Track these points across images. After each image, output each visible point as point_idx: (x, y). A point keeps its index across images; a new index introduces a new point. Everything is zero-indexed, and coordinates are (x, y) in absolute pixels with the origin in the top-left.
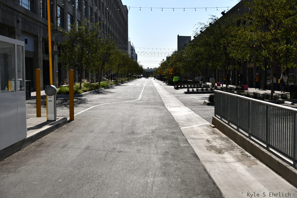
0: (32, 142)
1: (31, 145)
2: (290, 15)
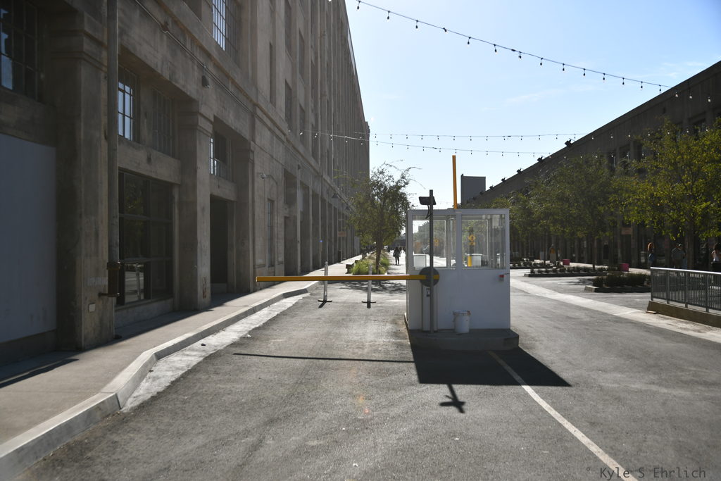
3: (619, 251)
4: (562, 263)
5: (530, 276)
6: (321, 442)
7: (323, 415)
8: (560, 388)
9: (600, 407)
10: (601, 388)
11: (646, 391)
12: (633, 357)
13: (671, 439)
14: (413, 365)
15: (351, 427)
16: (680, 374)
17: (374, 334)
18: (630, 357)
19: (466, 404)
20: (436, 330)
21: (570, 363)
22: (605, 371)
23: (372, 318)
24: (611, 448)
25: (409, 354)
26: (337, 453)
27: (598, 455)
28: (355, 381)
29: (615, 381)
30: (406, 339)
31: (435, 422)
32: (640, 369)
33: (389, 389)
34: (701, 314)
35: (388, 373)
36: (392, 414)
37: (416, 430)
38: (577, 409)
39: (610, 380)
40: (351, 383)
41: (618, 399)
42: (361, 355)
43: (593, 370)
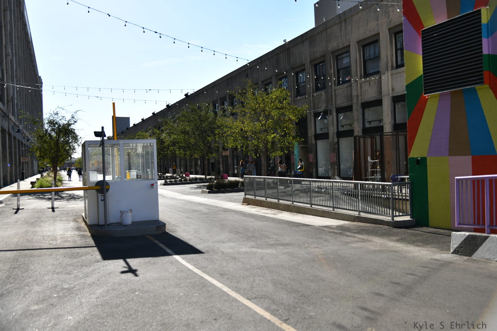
2: (277, 108)
3: (221, 166)
4: (184, 175)
5: (164, 185)
6: (41, 306)
7: (36, 288)
8: (197, 255)
9: (224, 264)
10: (223, 253)
11: (250, 252)
12: (239, 233)
13: (269, 278)
14: (95, 249)
15: (61, 294)
16: (268, 240)
17: (62, 229)
18: (237, 233)
19: (139, 270)
20: (108, 223)
21: (201, 239)
22: (223, 242)
23: (58, 219)
24: (236, 287)
25: (91, 242)
26: (54, 312)
27: (229, 292)
28: (55, 262)
29: (230, 248)
30: (86, 231)
31: (120, 284)
32: (244, 239)
33: (82, 266)
34: (275, 203)
35: (78, 255)
36: (88, 282)
37: (108, 290)
38: (210, 267)
39: (227, 247)
40: (53, 265)
41: (234, 258)
42: (56, 245)
43: (216, 242)
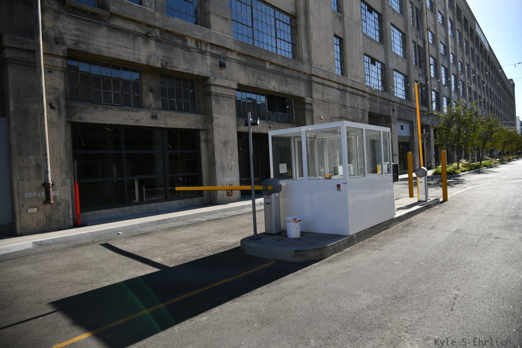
0: (401, 222)
1: (399, 224)
